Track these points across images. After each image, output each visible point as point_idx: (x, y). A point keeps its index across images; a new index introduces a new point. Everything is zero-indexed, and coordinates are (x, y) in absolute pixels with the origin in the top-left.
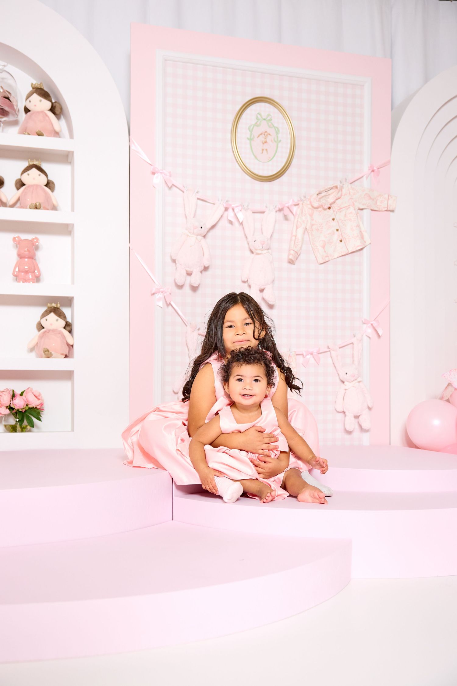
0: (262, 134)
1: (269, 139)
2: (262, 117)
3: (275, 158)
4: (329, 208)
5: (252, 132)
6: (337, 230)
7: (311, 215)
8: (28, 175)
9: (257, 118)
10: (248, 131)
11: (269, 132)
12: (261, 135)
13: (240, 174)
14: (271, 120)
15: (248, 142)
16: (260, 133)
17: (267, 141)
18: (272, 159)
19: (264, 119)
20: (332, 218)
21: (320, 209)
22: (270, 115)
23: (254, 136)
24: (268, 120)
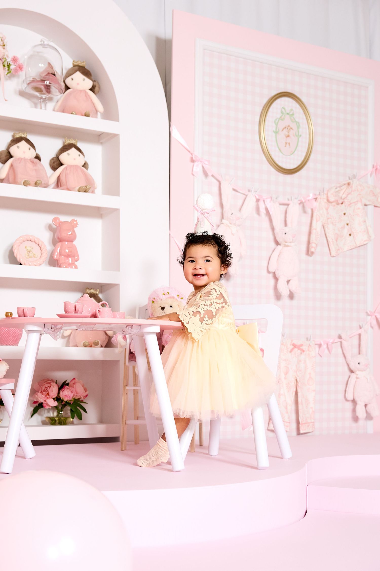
0: (285, 128)
1: (291, 133)
2: (286, 112)
3: (296, 152)
4: (342, 203)
5: (277, 125)
6: (348, 224)
8: (68, 154)
9: (282, 112)
10: (274, 125)
11: (291, 126)
12: (285, 130)
13: (267, 166)
14: (293, 114)
15: (274, 134)
16: (284, 127)
17: (290, 135)
18: (293, 153)
19: (288, 114)
20: (344, 212)
21: (334, 204)
22: (293, 110)
23: (279, 130)
24: (291, 115)
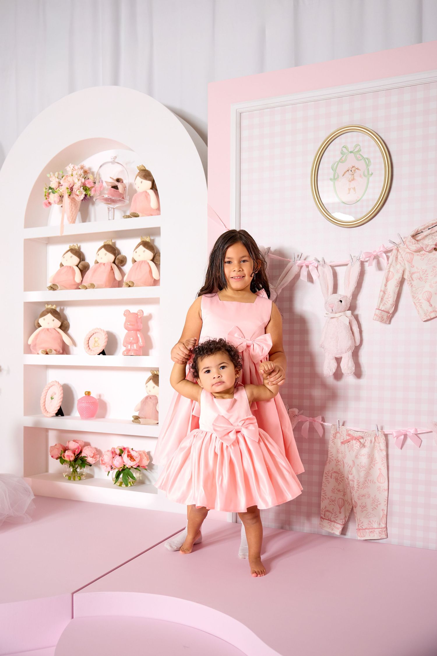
0: (348, 171)
1: (357, 175)
2: (348, 151)
4: (435, 250)
5: (336, 171)
7: (410, 262)
8: (136, 252)
9: (342, 153)
10: (331, 171)
11: (356, 166)
12: (347, 173)
14: (359, 151)
15: (331, 182)
16: (346, 170)
17: (355, 178)
19: (351, 152)
21: (422, 253)
22: (360, 146)
23: (338, 175)
24: (356, 152)
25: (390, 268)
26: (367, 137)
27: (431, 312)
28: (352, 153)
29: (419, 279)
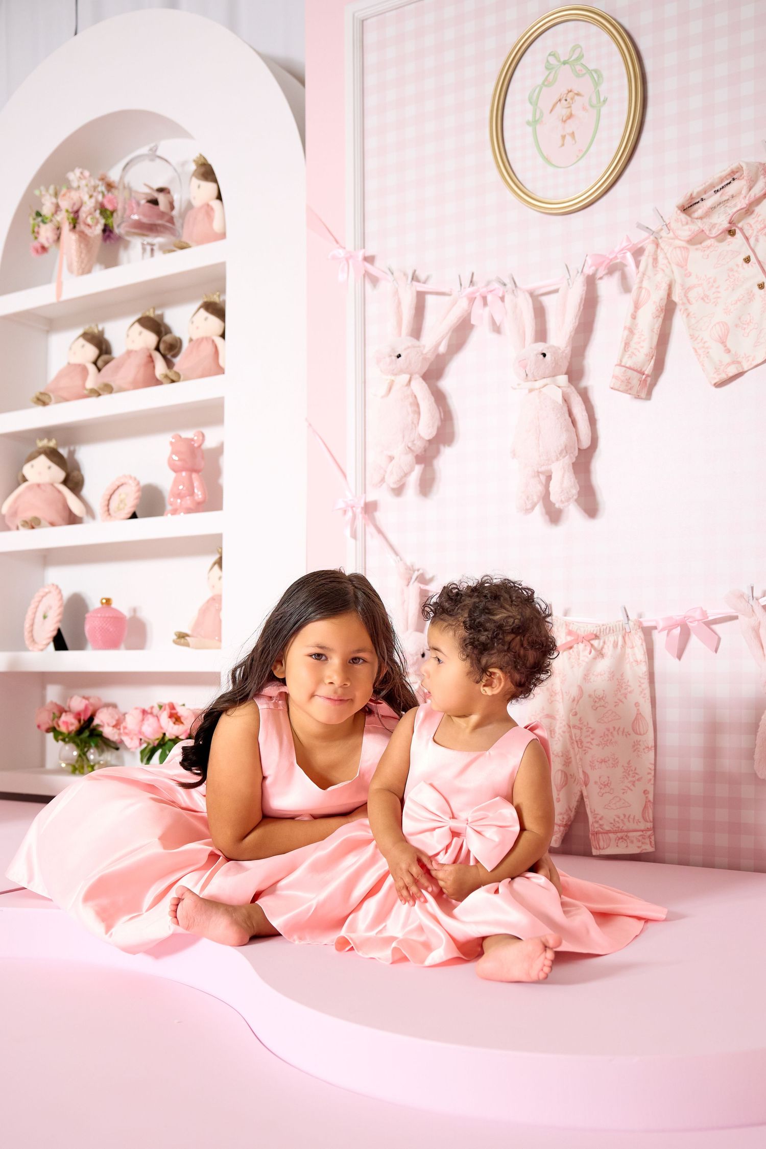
0: (560, 100)
1: (577, 106)
2: (559, 60)
3: (593, 149)
4: (732, 233)
5: (537, 104)
6: (761, 286)
7: (682, 265)
9: (549, 67)
10: (529, 107)
11: (576, 89)
12: (558, 106)
14: (581, 57)
15: (529, 129)
16: (556, 99)
17: (574, 112)
18: (586, 152)
19: (565, 63)
20: (744, 256)
22: (581, 47)
23: (541, 113)
24: (575, 61)
25: (641, 281)
26: (594, 29)
27: (729, 365)
28: (568, 63)
29: (702, 299)
